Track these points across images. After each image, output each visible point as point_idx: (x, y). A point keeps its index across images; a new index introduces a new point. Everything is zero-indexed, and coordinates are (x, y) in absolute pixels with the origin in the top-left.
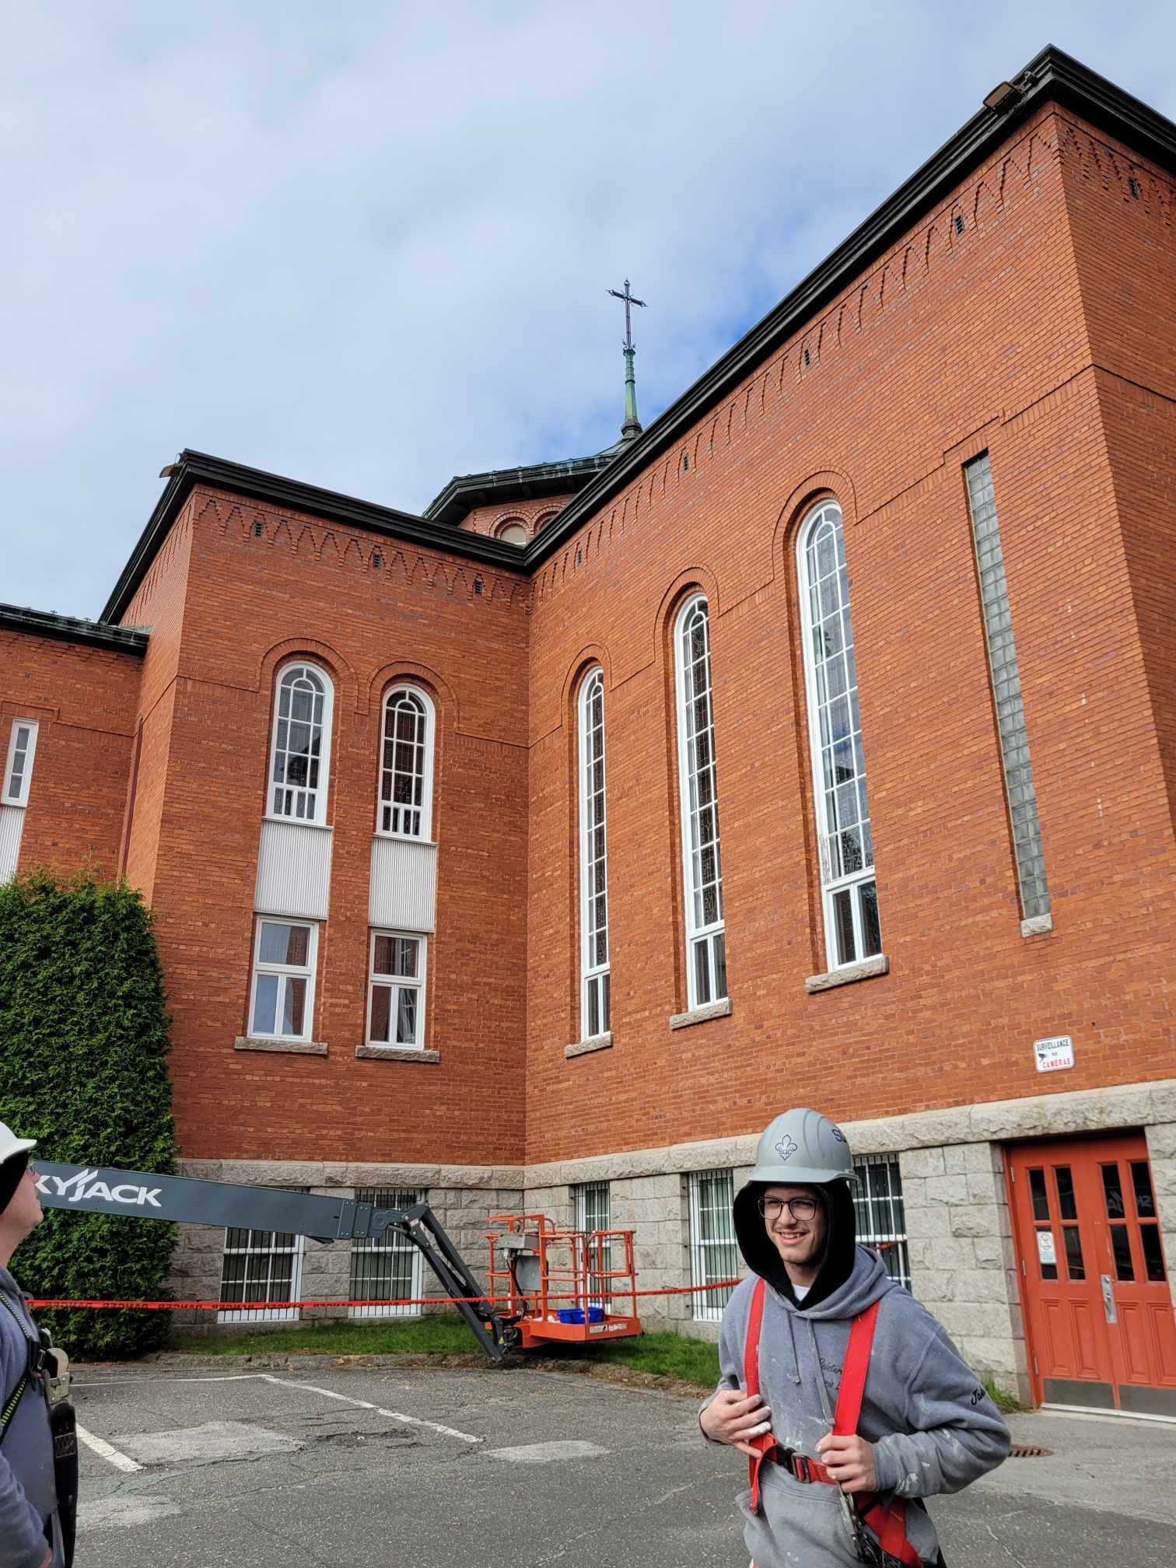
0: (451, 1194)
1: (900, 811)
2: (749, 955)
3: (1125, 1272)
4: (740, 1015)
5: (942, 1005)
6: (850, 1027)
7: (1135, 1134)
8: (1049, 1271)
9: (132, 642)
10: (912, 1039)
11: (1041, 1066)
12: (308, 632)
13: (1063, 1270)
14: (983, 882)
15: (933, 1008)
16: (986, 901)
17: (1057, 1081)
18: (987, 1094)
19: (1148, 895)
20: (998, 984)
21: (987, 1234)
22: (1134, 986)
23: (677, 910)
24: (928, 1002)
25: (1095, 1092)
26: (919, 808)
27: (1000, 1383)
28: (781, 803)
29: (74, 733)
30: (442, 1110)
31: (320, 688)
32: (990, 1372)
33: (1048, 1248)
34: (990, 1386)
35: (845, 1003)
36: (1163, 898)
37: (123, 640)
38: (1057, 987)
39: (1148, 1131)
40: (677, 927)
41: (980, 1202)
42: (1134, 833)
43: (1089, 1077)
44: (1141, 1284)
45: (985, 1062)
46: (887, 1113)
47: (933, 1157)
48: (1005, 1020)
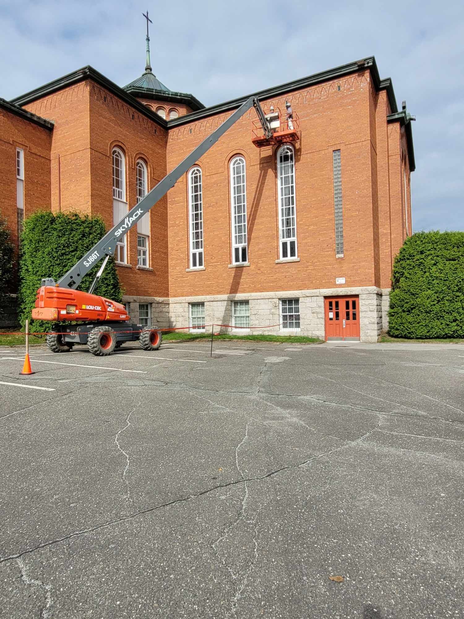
0: (157, 304)
1: (306, 227)
2: (256, 253)
3: (348, 318)
4: (252, 267)
5: (314, 269)
6: (287, 272)
7: (357, 296)
8: (331, 319)
9: (49, 126)
10: (305, 275)
11: (337, 283)
12: (119, 139)
13: (334, 319)
14: (327, 246)
15: (312, 270)
16: (328, 250)
17: (340, 286)
18: (324, 287)
19: (366, 254)
20: (329, 266)
21: (321, 313)
22: (361, 270)
23: (230, 239)
24: (310, 269)
25: (349, 288)
26: (312, 227)
27: (320, 338)
28: (269, 219)
29: (34, 156)
30: (153, 284)
31: (121, 158)
32: (318, 337)
33: (331, 315)
34: (318, 339)
35: (286, 267)
36: (369, 254)
37: (47, 125)
38: (343, 268)
39: (360, 296)
40: (230, 244)
41: (320, 307)
42: (365, 241)
43: (348, 285)
44: (351, 321)
45: (324, 281)
46: (297, 290)
47: (309, 299)
48: (330, 274)
